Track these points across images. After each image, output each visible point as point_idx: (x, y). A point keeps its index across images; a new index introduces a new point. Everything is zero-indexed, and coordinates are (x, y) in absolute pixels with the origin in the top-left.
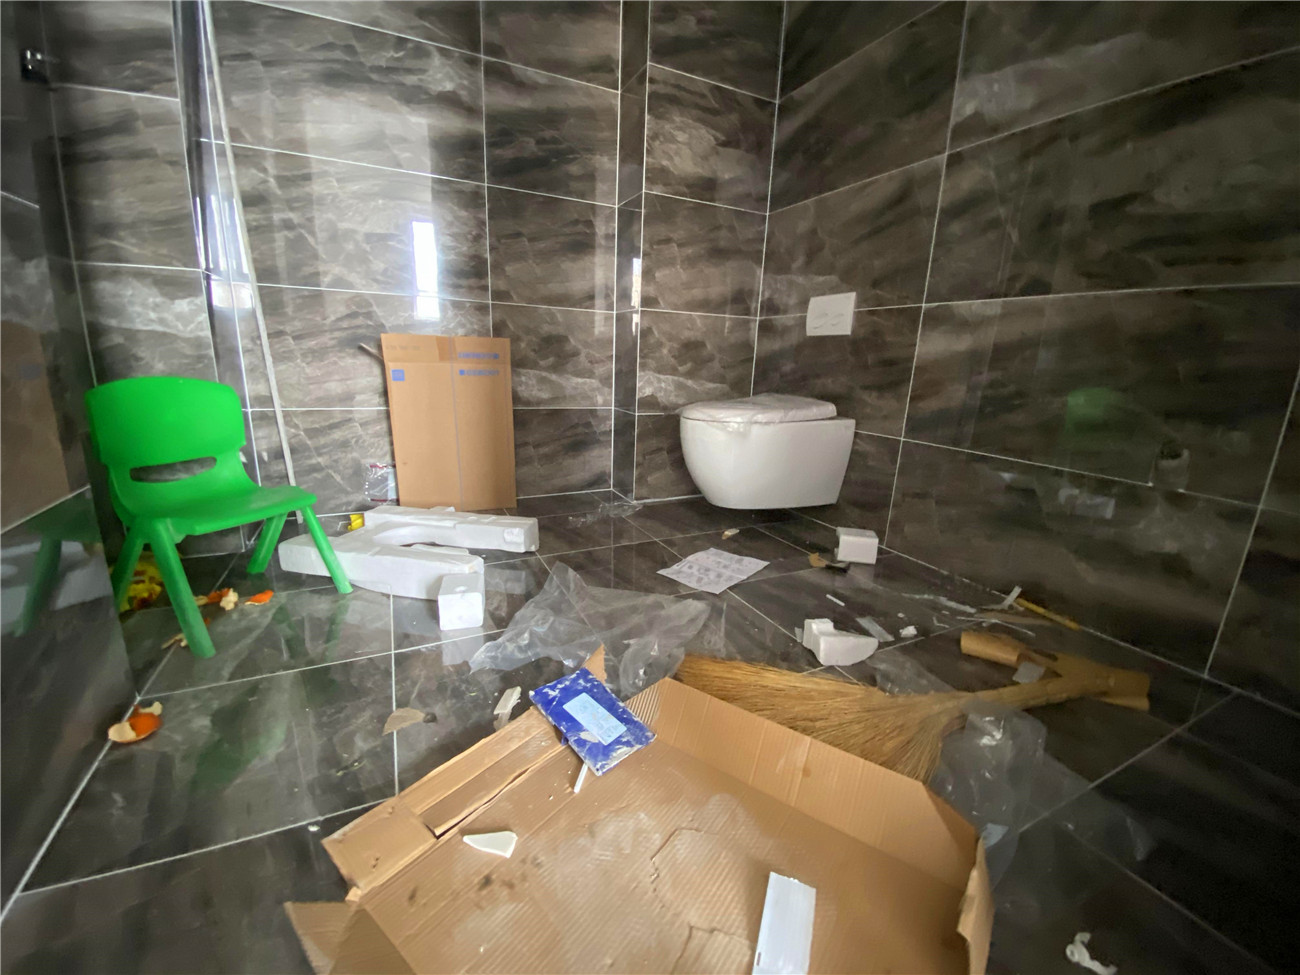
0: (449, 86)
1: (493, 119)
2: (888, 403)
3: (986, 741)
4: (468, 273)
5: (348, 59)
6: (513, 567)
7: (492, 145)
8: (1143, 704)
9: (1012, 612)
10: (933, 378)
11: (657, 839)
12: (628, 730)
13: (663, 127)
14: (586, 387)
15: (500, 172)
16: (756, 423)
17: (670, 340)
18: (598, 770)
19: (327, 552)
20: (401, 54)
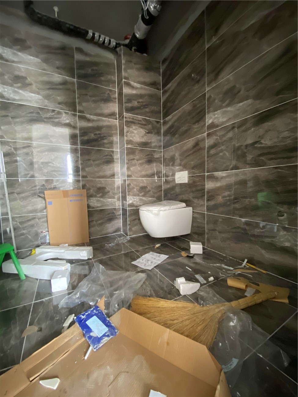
0: (68, 121)
1: (81, 129)
2: (201, 202)
3: (232, 324)
4: (77, 170)
5: (38, 116)
6: (83, 265)
7: (81, 136)
8: (286, 301)
9: (245, 268)
10: (212, 195)
11: (112, 377)
12: (109, 330)
13: (130, 129)
14: (112, 202)
15: (83, 143)
16: (161, 210)
17: (136, 186)
18: (94, 349)
19: (17, 265)
20: (54, 114)
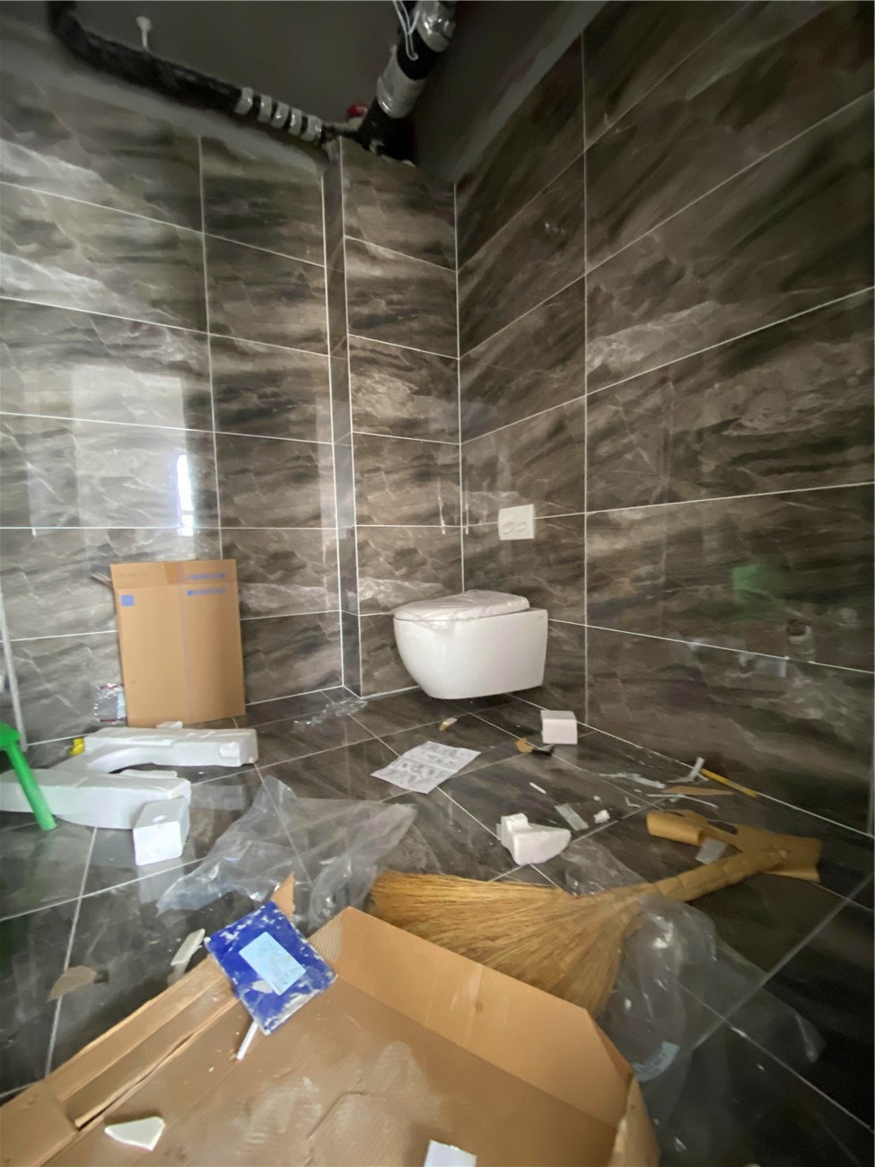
0: (179, 357)
1: (219, 380)
2: (573, 596)
3: (660, 944)
4: (206, 503)
5: (89, 339)
7: (219, 401)
8: (812, 875)
9: (697, 783)
11: (318, 1109)
12: (307, 972)
13: (365, 382)
14: (313, 595)
15: (226, 421)
16: (458, 620)
17: (385, 549)
18: (266, 1028)
19: (30, 788)
20: (137, 334)
